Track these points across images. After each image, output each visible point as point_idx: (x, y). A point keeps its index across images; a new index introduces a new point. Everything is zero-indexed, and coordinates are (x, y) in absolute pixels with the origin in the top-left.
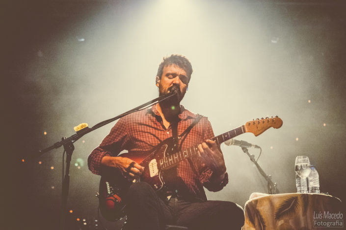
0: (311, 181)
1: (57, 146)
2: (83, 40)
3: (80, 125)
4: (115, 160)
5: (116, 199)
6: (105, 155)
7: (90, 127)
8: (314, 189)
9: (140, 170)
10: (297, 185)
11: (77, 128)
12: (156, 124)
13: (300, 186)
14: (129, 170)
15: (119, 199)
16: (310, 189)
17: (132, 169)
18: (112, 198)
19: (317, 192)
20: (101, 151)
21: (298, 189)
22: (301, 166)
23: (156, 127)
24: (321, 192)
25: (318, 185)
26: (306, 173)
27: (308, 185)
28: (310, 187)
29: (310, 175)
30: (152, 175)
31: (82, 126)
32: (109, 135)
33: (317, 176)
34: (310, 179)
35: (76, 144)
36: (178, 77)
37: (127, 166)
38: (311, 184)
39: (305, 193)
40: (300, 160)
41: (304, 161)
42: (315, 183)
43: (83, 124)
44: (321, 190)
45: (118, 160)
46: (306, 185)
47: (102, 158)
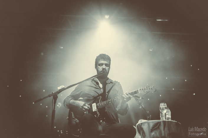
0: (167, 115)
1: (49, 96)
2: (62, 48)
3: (61, 86)
4: (76, 102)
5: (76, 121)
6: (71, 99)
7: (65, 88)
8: (168, 118)
9: (88, 107)
10: (161, 116)
11: (59, 88)
12: (96, 86)
13: (162, 117)
14: (82, 107)
15: (78, 121)
16: (167, 118)
17: (84, 107)
18: (74, 120)
19: (170, 120)
20: (70, 98)
21: (161, 118)
22: (163, 108)
23: (96, 87)
24: (171, 120)
25: (170, 117)
26: (165, 111)
27: (166, 117)
28: (167, 117)
29: (167, 112)
30: (94, 111)
31: (62, 87)
32: (74, 91)
33: (170, 112)
34: (167, 114)
35: (58, 95)
36: (104, 65)
37: (82, 105)
38: (167, 116)
39: (164, 120)
40: (162, 105)
41: (164, 105)
42: (169, 116)
43: (62, 86)
46: (165, 116)
47: (70, 101)
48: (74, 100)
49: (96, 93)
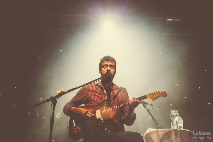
0: (179, 123)
1: (48, 100)
4: (78, 109)
5: (78, 129)
6: (73, 106)
7: (66, 91)
8: (180, 127)
10: (171, 125)
12: (100, 91)
13: (173, 126)
15: (80, 129)
16: (178, 127)
18: (76, 128)
19: (182, 129)
20: (71, 104)
21: (172, 127)
22: (174, 115)
23: (100, 93)
24: (184, 129)
25: (182, 125)
27: (177, 125)
28: (178, 126)
29: (178, 120)
30: (98, 118)
31: (61, 91)
33: (182, 120)
34: (178, 122)
35: (58, 100)
36: (109, 67)
37: (84, 113)
38: (179, 125)
39: (176, 129)
40: (173, 112)
41: (175, 112)
42: (181, 124)
44: (184, 128)
45: (80, 110)
46: (176, 125)
47: (71, 108)
48: (76, 107)
49: (100, 99)
